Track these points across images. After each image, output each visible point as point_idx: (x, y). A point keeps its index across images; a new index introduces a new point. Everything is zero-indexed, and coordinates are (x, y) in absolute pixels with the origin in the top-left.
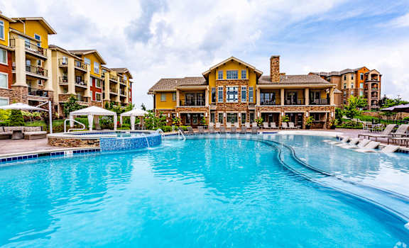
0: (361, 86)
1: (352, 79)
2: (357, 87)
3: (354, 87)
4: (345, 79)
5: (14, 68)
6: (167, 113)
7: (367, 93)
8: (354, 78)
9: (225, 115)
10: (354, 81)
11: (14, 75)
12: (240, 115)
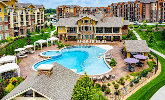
0: (160, 9)
1: (155, 5)
2: (157, 9)
3: (156, 9)
4: (152, 5)
5: (10, 22)
6: (63, 34)
7: (162, 12)
8: (156, 5)
9: (84, 36)
10: (156, 6)
11: (10, 24)
12: (89, 36)
